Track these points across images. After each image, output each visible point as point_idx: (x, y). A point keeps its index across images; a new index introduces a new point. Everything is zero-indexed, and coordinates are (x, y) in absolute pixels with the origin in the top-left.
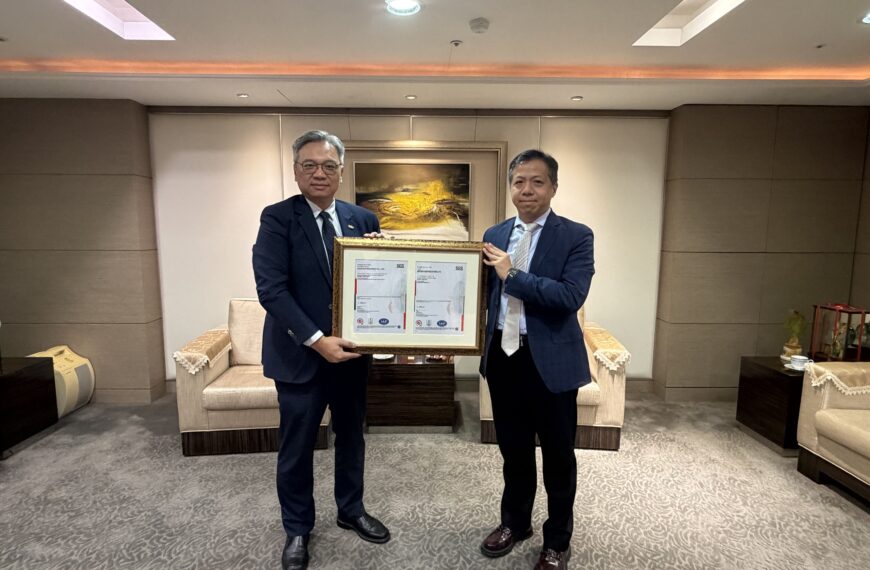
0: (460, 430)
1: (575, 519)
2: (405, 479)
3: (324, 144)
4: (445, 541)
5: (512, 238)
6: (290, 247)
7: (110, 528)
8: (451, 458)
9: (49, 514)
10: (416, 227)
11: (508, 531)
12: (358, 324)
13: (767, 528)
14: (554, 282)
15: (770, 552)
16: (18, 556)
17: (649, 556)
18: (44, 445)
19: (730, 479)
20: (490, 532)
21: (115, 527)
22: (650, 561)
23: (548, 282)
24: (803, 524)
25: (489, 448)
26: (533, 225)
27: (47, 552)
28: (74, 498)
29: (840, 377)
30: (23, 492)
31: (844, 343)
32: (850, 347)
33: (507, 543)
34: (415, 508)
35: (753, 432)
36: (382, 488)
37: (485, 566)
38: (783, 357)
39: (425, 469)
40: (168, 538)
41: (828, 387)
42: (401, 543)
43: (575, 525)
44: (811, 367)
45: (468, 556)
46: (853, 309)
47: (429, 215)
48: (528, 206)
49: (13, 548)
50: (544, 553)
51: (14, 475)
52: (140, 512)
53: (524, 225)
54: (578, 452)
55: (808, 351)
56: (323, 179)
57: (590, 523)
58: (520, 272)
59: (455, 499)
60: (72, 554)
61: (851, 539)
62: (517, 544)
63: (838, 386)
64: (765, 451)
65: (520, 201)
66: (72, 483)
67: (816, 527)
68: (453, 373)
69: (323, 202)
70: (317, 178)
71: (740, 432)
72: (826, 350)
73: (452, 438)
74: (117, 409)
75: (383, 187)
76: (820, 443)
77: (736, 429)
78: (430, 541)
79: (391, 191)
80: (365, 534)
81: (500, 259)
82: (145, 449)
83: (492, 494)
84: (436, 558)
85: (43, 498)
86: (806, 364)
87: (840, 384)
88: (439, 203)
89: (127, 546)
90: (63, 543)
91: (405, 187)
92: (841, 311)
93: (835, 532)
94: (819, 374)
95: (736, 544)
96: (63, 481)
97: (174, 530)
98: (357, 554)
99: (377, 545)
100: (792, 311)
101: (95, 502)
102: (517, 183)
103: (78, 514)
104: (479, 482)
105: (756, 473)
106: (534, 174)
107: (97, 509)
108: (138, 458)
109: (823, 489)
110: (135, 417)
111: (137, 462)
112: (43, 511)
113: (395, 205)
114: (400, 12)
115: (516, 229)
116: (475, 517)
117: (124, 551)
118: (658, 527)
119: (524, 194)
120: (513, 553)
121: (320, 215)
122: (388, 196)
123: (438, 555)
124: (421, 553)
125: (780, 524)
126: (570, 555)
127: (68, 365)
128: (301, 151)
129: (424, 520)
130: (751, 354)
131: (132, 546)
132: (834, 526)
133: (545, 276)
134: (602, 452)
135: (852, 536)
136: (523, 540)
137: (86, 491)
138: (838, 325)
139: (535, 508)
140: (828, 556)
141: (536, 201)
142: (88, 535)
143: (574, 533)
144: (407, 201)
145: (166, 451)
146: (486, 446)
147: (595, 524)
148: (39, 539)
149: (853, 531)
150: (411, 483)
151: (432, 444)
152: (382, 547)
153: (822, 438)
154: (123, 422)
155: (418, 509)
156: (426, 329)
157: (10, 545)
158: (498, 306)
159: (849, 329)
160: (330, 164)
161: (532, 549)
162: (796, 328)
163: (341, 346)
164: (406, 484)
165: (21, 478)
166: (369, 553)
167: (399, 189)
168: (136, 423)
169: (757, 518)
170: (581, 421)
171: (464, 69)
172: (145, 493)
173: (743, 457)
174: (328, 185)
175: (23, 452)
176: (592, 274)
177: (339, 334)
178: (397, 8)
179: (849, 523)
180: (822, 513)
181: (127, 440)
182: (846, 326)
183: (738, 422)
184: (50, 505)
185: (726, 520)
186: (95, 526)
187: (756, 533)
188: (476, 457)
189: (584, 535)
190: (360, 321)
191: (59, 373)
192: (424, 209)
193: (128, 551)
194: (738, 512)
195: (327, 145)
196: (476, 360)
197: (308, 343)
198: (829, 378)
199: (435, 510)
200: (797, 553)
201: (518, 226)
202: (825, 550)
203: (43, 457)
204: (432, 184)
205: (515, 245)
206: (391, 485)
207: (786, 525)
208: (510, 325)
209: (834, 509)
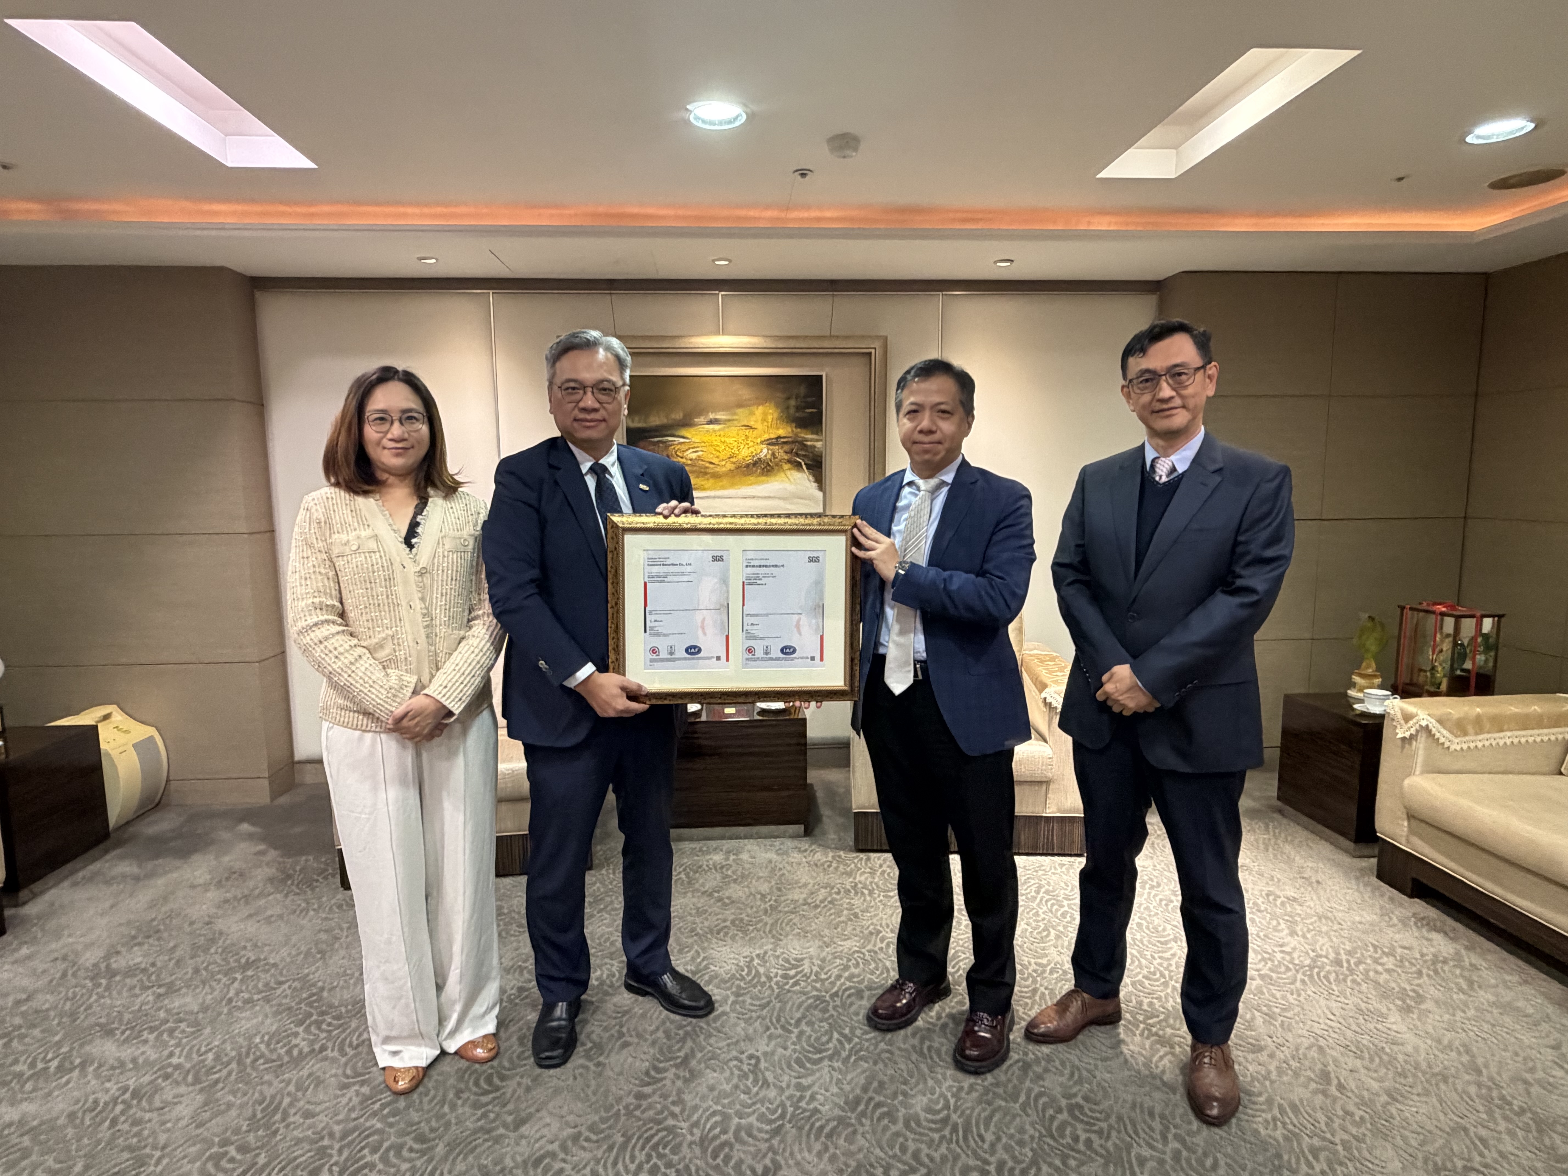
0: (817, 831)
1: (1018, 967)
2: (730, 914)
3: (597, 352)
4: (807, 1009)
5: (900, 504)
6: (543, 524)
7: (230, 1013)
8: (804, 875)
9: (119, 993)
10: (733, 485)
11: (910, 987)
12: (650, 656)
13: (1328, 968)
14: (972, 576)
15: (1334, 1005)
16: (78, 1061)
17: (1141, 1018)
18: (91, 879)
19: (1268, 895)
20: (880, 992)
21: (238, 1008)
22: (1142, 1026)
23: (960, 580)
24: (1385, 959)
25: (868, 859)
26: (933, 482)
27: (127, 1053)
28: (159, 964)
29: (1440, 721)
30: (65, 958)
31: (1447, 666)
32: (1458, 672)
33: (909, 1007)
34: (752, 959)
35: (1305, 819)
36: (692, 930)
37: (876, 1045)
38: (1352, 693)
39: (763, 896)
40: (335, 1022)
41: (1422, 738)
42: (733, 1015)
43: (1018, 976)
44: (1395, 706)
45: (847, 1031)
46: (1461, 611)
47: (755, 464)
48: (926, 452)
49: (64, 1050)
50: (971, 1019)
51: (43, 930)
52: (281, 983)
53: (920, 482)
54: (1018, 859)
55: (1392, 681)
56: (595, 410)
57: (1044, 972)
58: (913, 565)
59: (818, 943)
60: (171, 1055)
61: (1461, 980)
62: (926, 1009)
63: (1438, 735)
64: (1325, 849)
65: (915, 443)
66: (151, 941)
67: (1407, 964)
68: (804, 735)
69: (596, 448)
70: (584, 410)
71: (1285, 821)
72: (1421, 679)
73: (805, 844)
74: (212, 815)
75: (673, 416)
76: (1411, 831)
77: (1277, 816)
78: (782, 1010)
79: (687, 423)
80: (671, 1003)
81: (880, 548)
82: (271, 880)
83: (879, 932)
84: (793, 1036)
85: (103, 966)
86: (1387, 702)
87: (1442, 734)
88: (771, 443)
89: (266, 1038)
90: (152, 1037)
91: (712, 416)
92: (1443, 614)
93: (1436, 972)
94: (1407, 717)
95: (1278, 995)
96: (134, 938)
97: (343, 1010)
98: (660, 1034)
99: (694, 1021)
100: (1367, 615)
101: (197, 971)
102: (909, 412)
103: (171, 989)
104: (856, 916)
105: (1311, 884)
106: (936, 399)
107: (204, 983)
108: (261, 895)
109: (1419, 906)
110: (245, 827)
111: (262, 902)
112: (108, 988)
113: (694, 448)
114: (712, 123)
115: (906, 490)
116: (853, 970)
117: (263, 1047)
118: (1154, 974)
119: (921, 432)
120: (920, 1022)
121: (592, 470)
122: (683, 432)
123: (796, 1031)
124: (768, 1029)
125: (1348, 962)
126: (1012, 1022)
127: (121, 738)
128: (558, 365)
129: (770, 979)
130: (1298, 689)
131: (275, 1037)
132: (1434, 963)
133: (957, 569)
134: (1056, 859)
135: (1461, 975)
136: (933, 1002)
137: (178, 953)
138: (1438, 636)
139: (951, 952)
140: (1423, 1007)
141: (939, 443)
142: (196, 1024)
143: (1016, 989)
144: (714, 438)
145: (311, 884)
146: (862, 855)
147: (1051, 973)
148: (109, 1033)
149: (1463, 968)
150: (742, 920)
151: (772, 855)
152: (702, 1023)
153: (1414, 823)
154: (225, 835)
155: (756, 961)
156: (763, 659)
157: (59, 1044)
158: (880, 616)
159: (1455, 644)
160: (606, 385)
161: (952, 1016)
162: (1372, 645)
163: (623, 689)
164: (733, 922)
165: (57, 935)
166: (681, 1032)
167: (702, 419)
168: (250, 837)
169: (1312, 954)
170: (1020, 809)
171: (814, 214)
172: (284, 952)
173: (1290, 861)
174: (604, 420)
175: (53, 891)
176: (1034, 560)
177: (620, 669)
178: (707, 117)
179: (1457, 957)
180: (1415, 944)
181: (238, 865)
182: (1451, 639)
183: (1279, 804)
184: (118, 978)
185: (1263, 959)
186: (204, 1009)
187: (1311, 976)
188: (849, 874)
189: (1035, 991)
190: (654, 651)
191: (108, 755)
192: (745, 453)
193: (268, 1045)
194: (1281, 946)
195: (601, 353)
196: (844, 709)
197: (571, 683)
198: (1424, 723)
199: (787, 961)
200: (1376, 1004)
201: (910, 484)
202: (1420, 998)
203: (90, 899)
204: (759, 411)
205: (905, 516)
206: (706, 924)
207: (1359, 962)
208: (898, 645)
209: (1434, 935)
